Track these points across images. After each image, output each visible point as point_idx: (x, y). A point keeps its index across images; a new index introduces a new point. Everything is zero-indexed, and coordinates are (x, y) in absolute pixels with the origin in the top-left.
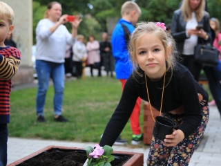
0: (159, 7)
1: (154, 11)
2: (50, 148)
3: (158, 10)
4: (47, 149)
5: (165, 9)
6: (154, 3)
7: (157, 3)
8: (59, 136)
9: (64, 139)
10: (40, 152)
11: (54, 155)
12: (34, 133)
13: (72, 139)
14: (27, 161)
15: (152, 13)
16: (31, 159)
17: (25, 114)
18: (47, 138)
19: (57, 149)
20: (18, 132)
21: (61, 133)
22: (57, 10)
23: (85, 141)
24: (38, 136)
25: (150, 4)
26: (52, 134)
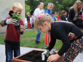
0: (66, 4)
1: (65, 5)
2: (33, 50)
3: (66, 5)
4: (32, 51)
5: (69, 5)
6: (64, 3)
7: (66, 3)
8: (34, 47)
9: (36, 48)
10: (30, 51)
11: (34, 52)
12: (26, 45)
13: (39, 48)
14: (26, 54)
15: (64, 6)
16: (27, 53)
17: (23, 40)
18: (31, 47)
19: (35, 51)
20: (22, 45)
21: (35, 46)
22: (42, 5)
23: (43, 48)
24: (28, 46)
25: (63, 3)
26: (32, 46)
